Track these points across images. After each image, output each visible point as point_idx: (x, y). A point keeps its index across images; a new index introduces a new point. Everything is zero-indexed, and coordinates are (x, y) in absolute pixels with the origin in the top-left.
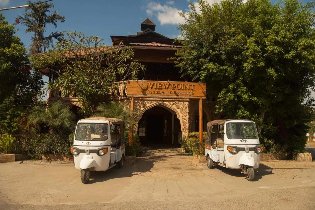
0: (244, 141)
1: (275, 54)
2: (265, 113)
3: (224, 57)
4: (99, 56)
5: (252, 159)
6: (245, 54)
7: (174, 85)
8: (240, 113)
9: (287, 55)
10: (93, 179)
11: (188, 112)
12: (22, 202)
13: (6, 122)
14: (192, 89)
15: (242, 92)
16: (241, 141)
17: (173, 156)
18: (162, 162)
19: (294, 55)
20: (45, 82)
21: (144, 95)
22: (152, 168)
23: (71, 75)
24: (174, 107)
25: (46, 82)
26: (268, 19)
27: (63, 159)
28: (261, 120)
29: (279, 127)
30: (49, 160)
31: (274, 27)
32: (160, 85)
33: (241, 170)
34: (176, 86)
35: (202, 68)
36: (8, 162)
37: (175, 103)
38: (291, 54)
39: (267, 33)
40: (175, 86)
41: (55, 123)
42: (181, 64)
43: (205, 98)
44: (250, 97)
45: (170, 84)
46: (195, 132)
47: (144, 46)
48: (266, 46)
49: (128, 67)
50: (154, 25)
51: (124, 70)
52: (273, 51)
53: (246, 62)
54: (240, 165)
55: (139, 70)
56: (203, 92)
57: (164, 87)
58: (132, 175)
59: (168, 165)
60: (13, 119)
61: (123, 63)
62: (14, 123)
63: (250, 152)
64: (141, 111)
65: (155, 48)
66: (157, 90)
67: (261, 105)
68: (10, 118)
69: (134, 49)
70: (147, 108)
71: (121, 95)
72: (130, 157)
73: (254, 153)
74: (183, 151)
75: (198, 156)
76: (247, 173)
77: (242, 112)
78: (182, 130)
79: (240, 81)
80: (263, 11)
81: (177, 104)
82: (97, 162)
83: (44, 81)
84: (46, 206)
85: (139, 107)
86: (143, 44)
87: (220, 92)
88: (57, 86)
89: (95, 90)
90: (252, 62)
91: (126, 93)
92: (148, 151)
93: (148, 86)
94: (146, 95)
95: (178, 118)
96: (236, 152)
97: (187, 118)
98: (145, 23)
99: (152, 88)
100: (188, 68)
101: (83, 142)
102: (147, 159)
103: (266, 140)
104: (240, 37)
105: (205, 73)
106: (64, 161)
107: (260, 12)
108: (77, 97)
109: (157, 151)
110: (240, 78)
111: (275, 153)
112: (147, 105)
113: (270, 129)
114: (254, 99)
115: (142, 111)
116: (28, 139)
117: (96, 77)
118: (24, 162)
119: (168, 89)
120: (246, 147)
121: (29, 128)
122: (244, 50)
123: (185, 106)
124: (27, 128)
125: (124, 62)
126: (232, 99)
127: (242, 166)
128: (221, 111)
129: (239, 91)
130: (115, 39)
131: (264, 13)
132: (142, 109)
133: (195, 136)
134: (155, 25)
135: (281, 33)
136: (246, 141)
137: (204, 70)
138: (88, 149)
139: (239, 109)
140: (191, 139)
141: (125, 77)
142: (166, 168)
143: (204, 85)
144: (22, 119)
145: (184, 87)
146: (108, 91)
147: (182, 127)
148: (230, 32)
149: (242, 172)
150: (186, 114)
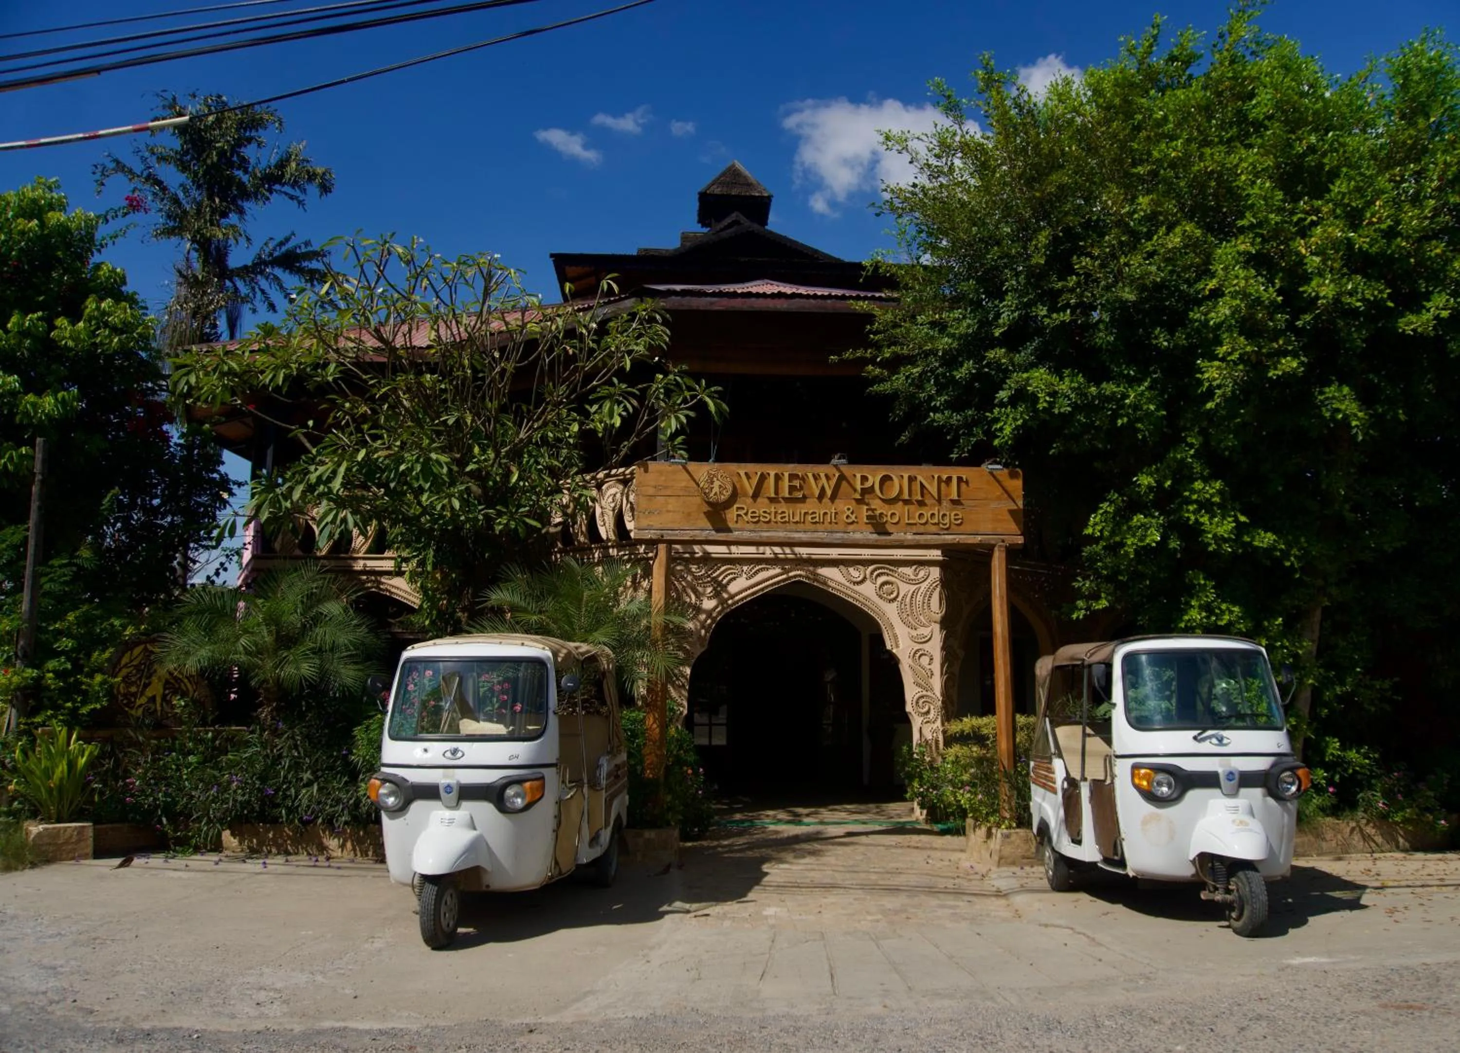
0: (1210, 737)
1: (1353, 312)
2: (1325, 610)
3: (1104, 338)
4: (502, 350)
5: (1255, 825)
6: (1207, 321)
7: (864, 479)
8: (1195, 615)
9: (1413, 318)
10: (471, 930)
11: (938, 617)
12: (146, 1018)
13: (53, 672)
14: (955, 496)
15: (1206, 506)
16: (1195, 738)
17: (863, 839)
18: (808, 860)
19: (1445, 314)
20: (235, 483)
21: (718, 531)
22: (757, 887)
23: (364, 443)
24: (868, 590)
25: (240, 484)
26: (1312, 149)
27: (322, 848)
28: (1307, 646)
29: (1396, 679)
30: (254, 852)
31: (1338, 187)
32: (797, 483)
33: (1203, 886)
34: (873, 486)
35: (1003, 395)
36: (61, 860)
37: (872, 573)
38: (1428, 310)
39: (1308, 213)
40: (868, 484)
41: (288, 671)
42: (899, 381)
43: (1020, 540)
44: (1240, 528)
45: (842, 478)
46: (974, 719)
47: (714, 295)
48: (1306, 279)
49: (642, 398)
50: (766, 195)
51: (624, 413)
52: (1337, 300)
53: (1213, 357)
54: (1193, 862)
55: (692, 414)
56: (1011, 512)
57: (817, 492)
58: (660, 916)
59: (837, 875)
60: (89, 656)
61: (615, 380)
62: (91, 676)
63: (1243, 791)
64: (703, 617)
65: (771, 304)
66: (783, 507)
67: (1302, 570)
68: (73, 650)
69: (667, 311)
70: (730, 602)
71: (604, 536)
72: (650, 834)
73: (1264, 796)
74: (919, 814)
75: (989, 835)
76: (1229, 897)
77: (1208, 608)
78: (909, 708)
79: (1192, 452)
80: (1284, 112)
81: (883, 579)
82: (491, 845)
83: (232, 477)
84: (258, 1033)
85: (693, 597)
86: (710, 289)
87: (1095, 510)
88: (296, 495)
89: (481, 513)
90: (1241, 359)
91: (630, 526)
92: (738, 816)
93: (734, 488)
94: (729, 530)
95: (889, 647)
96: (1175, 796)
97: (935, 648)
98: (717, 191)
99: (755, 496)
100: (931, 398)
101: (426, 750)
102: (732, 852)
103: (1334, 746)
104: (1175, 240)
105: (1015, 419)
106: (328, 859)
107: (1270, 118)
108: (387, 554)
109: (782, 815)
110: (1189, 440)
111: (1384, 816)
112: (733, 588)
113: (1352, 694)
114: (1265, 539)
115: (709, 613)
116: (157, 751)
117: (483, 451)
118: (137, 861)
119: (833, 498)
120: (1220, 770)
121: (158, 700)
122: (1199, 302)
123: (924, 585)
124: (153, 699)
125: (620, 373)
126: (1154, 544)
127: (1206, 860)
128: (1103, 604)
129: (1189, 502)
130: (571, 271)
131: (1286, 122)
132: (709, 604)
133: (977, 738)
134: (769, 198)
135: (1373, 215)
136: (1220, 740)
137: (1013, 401)
138: (452, 781)
139: (1191, 591)
140: (956, 750)
141: (625, 447)
142: (829, 887)
143: (1012, 475)
144: (128, 655)
145: (917, 487)
146: (544, 517)
147: (911, 692)
148: (1130, 214)
149: (1204, 896)
150: (929, 629)
